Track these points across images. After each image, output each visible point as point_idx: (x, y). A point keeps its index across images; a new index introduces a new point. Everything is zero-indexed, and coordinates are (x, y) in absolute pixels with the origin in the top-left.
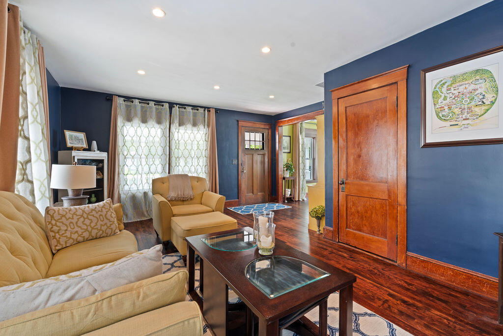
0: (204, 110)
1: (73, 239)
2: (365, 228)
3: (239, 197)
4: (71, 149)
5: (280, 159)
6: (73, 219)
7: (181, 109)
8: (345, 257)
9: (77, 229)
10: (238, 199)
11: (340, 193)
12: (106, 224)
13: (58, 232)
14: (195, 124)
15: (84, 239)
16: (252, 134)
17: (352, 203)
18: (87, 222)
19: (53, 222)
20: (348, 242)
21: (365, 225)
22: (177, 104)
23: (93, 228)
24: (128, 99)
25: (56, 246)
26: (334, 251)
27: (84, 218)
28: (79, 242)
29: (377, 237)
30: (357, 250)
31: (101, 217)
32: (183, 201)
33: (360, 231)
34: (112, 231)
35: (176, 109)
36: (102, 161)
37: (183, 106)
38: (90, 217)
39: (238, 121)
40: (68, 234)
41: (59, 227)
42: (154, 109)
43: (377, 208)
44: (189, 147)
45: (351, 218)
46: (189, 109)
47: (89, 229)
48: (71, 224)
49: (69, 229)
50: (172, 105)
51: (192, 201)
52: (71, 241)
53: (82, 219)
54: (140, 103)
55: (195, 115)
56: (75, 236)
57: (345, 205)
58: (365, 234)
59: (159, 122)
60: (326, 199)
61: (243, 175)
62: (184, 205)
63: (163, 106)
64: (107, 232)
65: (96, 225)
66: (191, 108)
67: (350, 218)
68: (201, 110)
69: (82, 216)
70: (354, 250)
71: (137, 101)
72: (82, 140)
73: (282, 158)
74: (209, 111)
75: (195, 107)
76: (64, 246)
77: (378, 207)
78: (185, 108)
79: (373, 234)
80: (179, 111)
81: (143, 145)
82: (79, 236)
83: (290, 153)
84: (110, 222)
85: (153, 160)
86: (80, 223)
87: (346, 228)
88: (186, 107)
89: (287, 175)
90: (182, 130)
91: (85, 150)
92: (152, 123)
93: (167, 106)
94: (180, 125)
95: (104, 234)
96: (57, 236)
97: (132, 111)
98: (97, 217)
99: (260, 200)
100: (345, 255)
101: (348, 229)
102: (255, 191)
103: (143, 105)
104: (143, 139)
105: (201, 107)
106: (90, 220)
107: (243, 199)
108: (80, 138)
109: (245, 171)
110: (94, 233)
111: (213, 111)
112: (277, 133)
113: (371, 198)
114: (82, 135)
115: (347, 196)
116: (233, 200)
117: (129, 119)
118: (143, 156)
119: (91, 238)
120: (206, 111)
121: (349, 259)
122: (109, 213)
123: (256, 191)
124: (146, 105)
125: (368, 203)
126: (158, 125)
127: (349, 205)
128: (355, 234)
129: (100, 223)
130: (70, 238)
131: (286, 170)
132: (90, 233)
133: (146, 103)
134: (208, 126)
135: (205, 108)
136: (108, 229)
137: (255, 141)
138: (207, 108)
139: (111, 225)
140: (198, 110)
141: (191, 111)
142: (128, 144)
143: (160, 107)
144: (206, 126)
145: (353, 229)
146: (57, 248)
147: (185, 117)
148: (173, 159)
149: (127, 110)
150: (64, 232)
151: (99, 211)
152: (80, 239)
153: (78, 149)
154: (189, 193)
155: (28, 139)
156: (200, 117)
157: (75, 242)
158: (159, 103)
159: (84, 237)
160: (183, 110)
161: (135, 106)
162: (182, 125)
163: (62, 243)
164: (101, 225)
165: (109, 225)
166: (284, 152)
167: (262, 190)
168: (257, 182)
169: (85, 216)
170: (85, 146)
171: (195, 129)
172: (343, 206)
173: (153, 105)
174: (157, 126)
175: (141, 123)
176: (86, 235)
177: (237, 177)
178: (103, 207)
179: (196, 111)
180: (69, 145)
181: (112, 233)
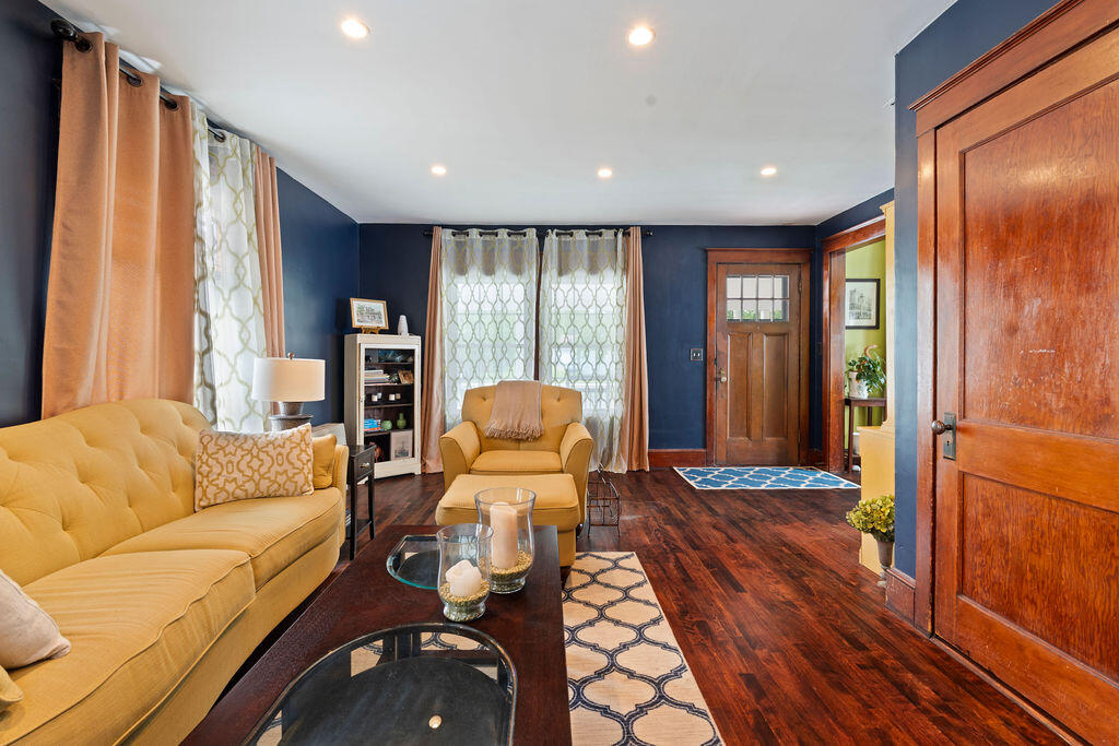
0: (616, 235)
1: (227, 492)
2: (1029, 613)
3: (708, 443)
4: (359, 330)
5: (834, 346)
6: (234, 455)
7: (563, 238)
8: (912, 697)
9: (236, 474)
10: (705, 447)
11: (941, 461)
12: (286, 471)
13: (207, 476)
14: (593, 269)
15: (247, 495)
16: (750, 282)
17: (981, 504)
18: (256, 463)
19: (205, 457)
20: (967, 646)
21: (1033, 602)
22: (552, 227)
23: (262, 476)
24: (460, 229)
25: (201, 500)
26: (890, 662)
27: (253, 456)
28: (238, 499)
29: (1079, 665)
30: (997, 685)
31: (280, 457)
32: (519, 441)
33: (1011, 616)
34: (296, 487)
35: (552, 239)
36: (411, 353)
37: (566, 230)
38: (262, 455)
39: (706, 251)
40: (220, 482)
41: (210, 467)
42: (507, 245)
43: (1082, 542)
44: (580, 321)
45: (978, 560)
46: (580, 235)
47: (256, 477)
48: (230, 465)
49: (224, 473)
50: (542, 231)
51: (537, 444)
52: (223, 496)
53: (248, 458)
54: (481, 235)
55: (594, 247)
56: (231, 487)
57: (956, 509)
58: (1029, 636)
59: (517, 269)
60: (898, 477)
61: (721, 387)
62: (519, 449)
63: (525, 235)
64: (286, 487)
65: (269, 471)
66: (583, 232)
67: (975, 558)
68: (608, 235)
69: (250, 451)
70: (980, 682)
71: (475, 231)
72: (379, 314)
73: (842, 342)
74: (626, 234)
75: (593, 229)
76: (212, 502)
77: (1088, 539)
78: (571, 235)
79: (1066, 645)
80: (560, 242)
81: (487, 319)
82: (238, 487)
83: (877, 327)
84: (294, 468)
85: (504, 349)
86: (243, 465)
87: (961, 591)
88: (574, 231)
89: (862, 392)
90: (565, 284)
91: (382, 332)
92: (503, 272)
93: (532, 233)
94: (560, 273)
95: (282, 492)
96: (205, 483)
97: (468, 254)
98: (272, 457)
99: (771, 457)
100: (925, 691)
101: (964, 599)
102: (755, 431)
103: (488, 238)
104: (487, 308)
105: (608, 227)
106: (260, 460)
107: (720, 451)
108: (376, 311)
109: (724, 379)
110: (264, 485)
111: (636, 234)
112: (825, 273)
113: (1058, 498)
114: (379, 307)
115: (963, 476)
116: (690, 450)
117: (461, 270)
118: (487, 342)
119: (258, 494)
120: (620, 235)
121: (925, 711)
122: (296, 452)
123: (758, 431)
124: (493, 237)
125: (1045, 516)
126: (515, 276)
127: (971, 513)
128: (990, 624)
129: (276, 468)
130: (223, 489)
131: (858, 378)
132: (257, 484)
133: (493, 234)
134: (625, 270)
135: (617, 228)
136: (288, 483)
137: (757, 299)
138: (625, 229)
139: (295, 474)
140: (600, 235)
141: (586, 238)
142: (460, 319)
143: (519, 238)
144: (619, 272)
145: (985, 604)
146: (202, 504)
147: (572, 254)
148: (545, 348)
149: (460, 251)
150: (215, 476)
151: (279, 446)
152: (239, 493)
153: (372, 331)
154: (532, 423)
155: (206, 315)
156: (604, 252)
157: (231, 498)
158: (517, 229)
159: (246, 490)
160: (569, 238)
161: (472, 241)
162: (566, 273)
163: (209, 496)
164: (277, 473)
165: (291, 475)
166: (848, 328)
167: (779, 428)
168: (761, 411)
169: (255, 453)
170: (384, 324)
171: (594, 279)
172: (950, 510)
173: (506, 236)
174: (514, 278)
175: (484, 276)
176: (250, 487)
177: (701, 393)
178: (289, 439)
179: (596, 238)
180: (356, 324)
181: (296, 489)
